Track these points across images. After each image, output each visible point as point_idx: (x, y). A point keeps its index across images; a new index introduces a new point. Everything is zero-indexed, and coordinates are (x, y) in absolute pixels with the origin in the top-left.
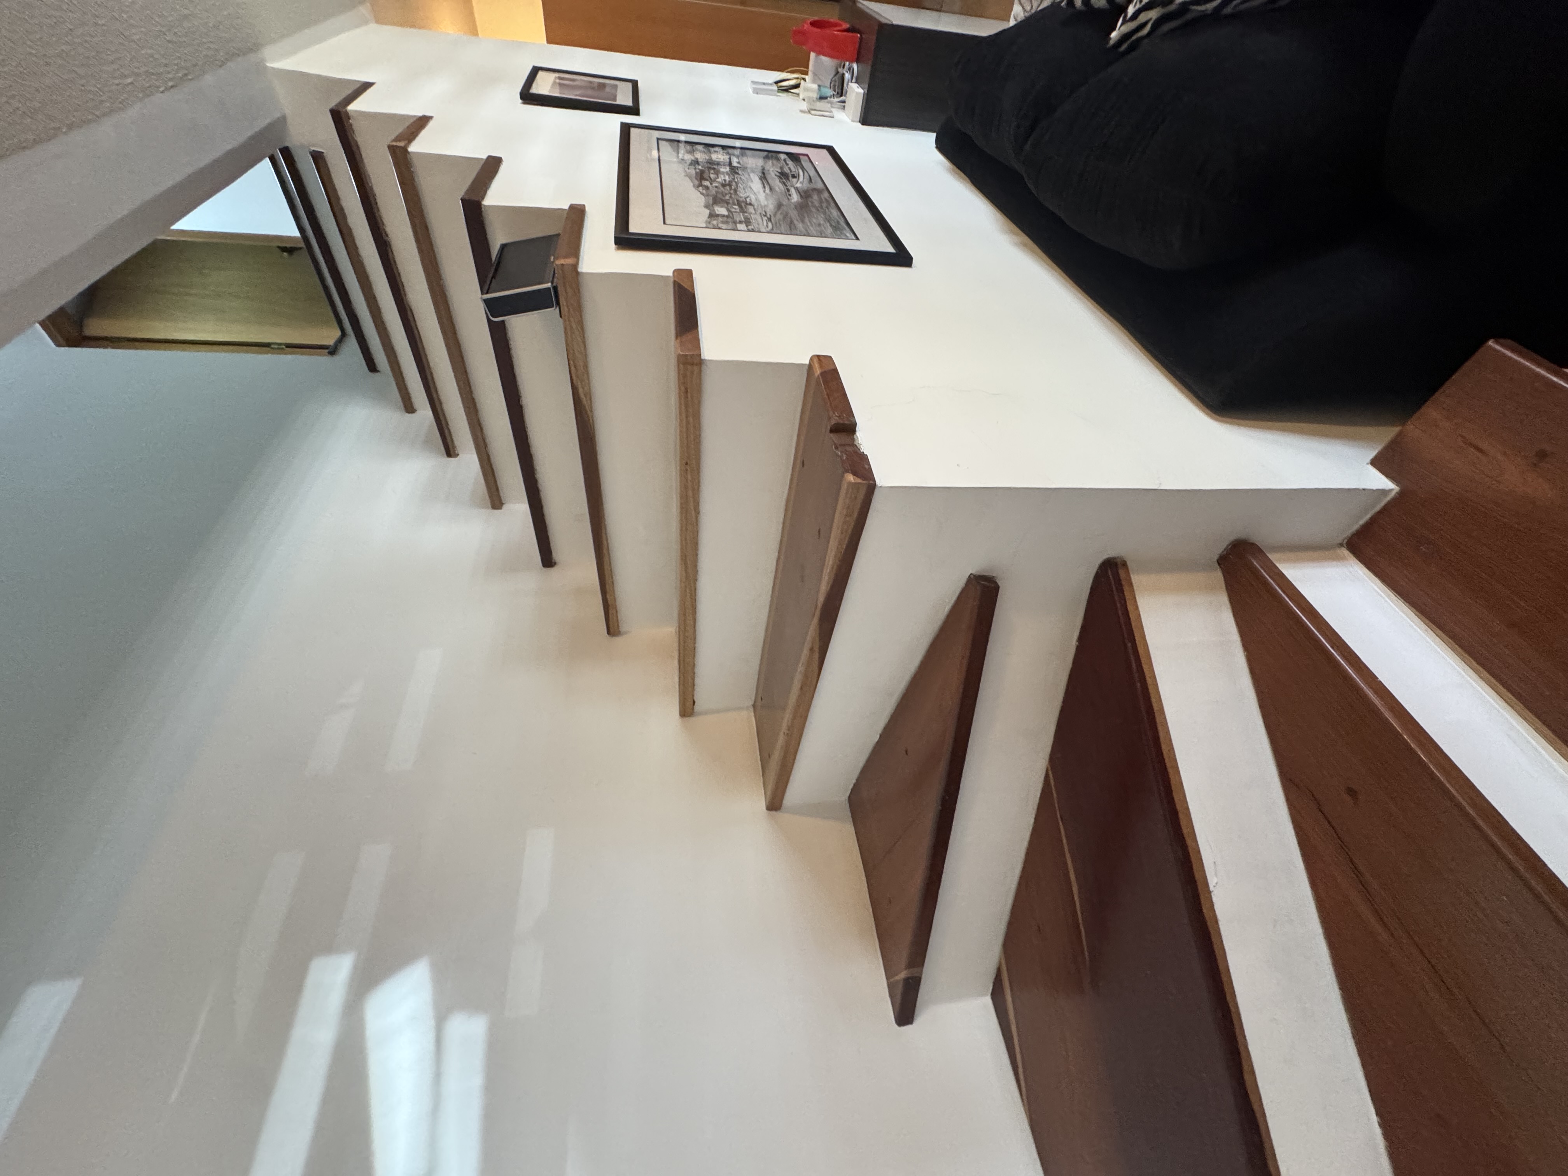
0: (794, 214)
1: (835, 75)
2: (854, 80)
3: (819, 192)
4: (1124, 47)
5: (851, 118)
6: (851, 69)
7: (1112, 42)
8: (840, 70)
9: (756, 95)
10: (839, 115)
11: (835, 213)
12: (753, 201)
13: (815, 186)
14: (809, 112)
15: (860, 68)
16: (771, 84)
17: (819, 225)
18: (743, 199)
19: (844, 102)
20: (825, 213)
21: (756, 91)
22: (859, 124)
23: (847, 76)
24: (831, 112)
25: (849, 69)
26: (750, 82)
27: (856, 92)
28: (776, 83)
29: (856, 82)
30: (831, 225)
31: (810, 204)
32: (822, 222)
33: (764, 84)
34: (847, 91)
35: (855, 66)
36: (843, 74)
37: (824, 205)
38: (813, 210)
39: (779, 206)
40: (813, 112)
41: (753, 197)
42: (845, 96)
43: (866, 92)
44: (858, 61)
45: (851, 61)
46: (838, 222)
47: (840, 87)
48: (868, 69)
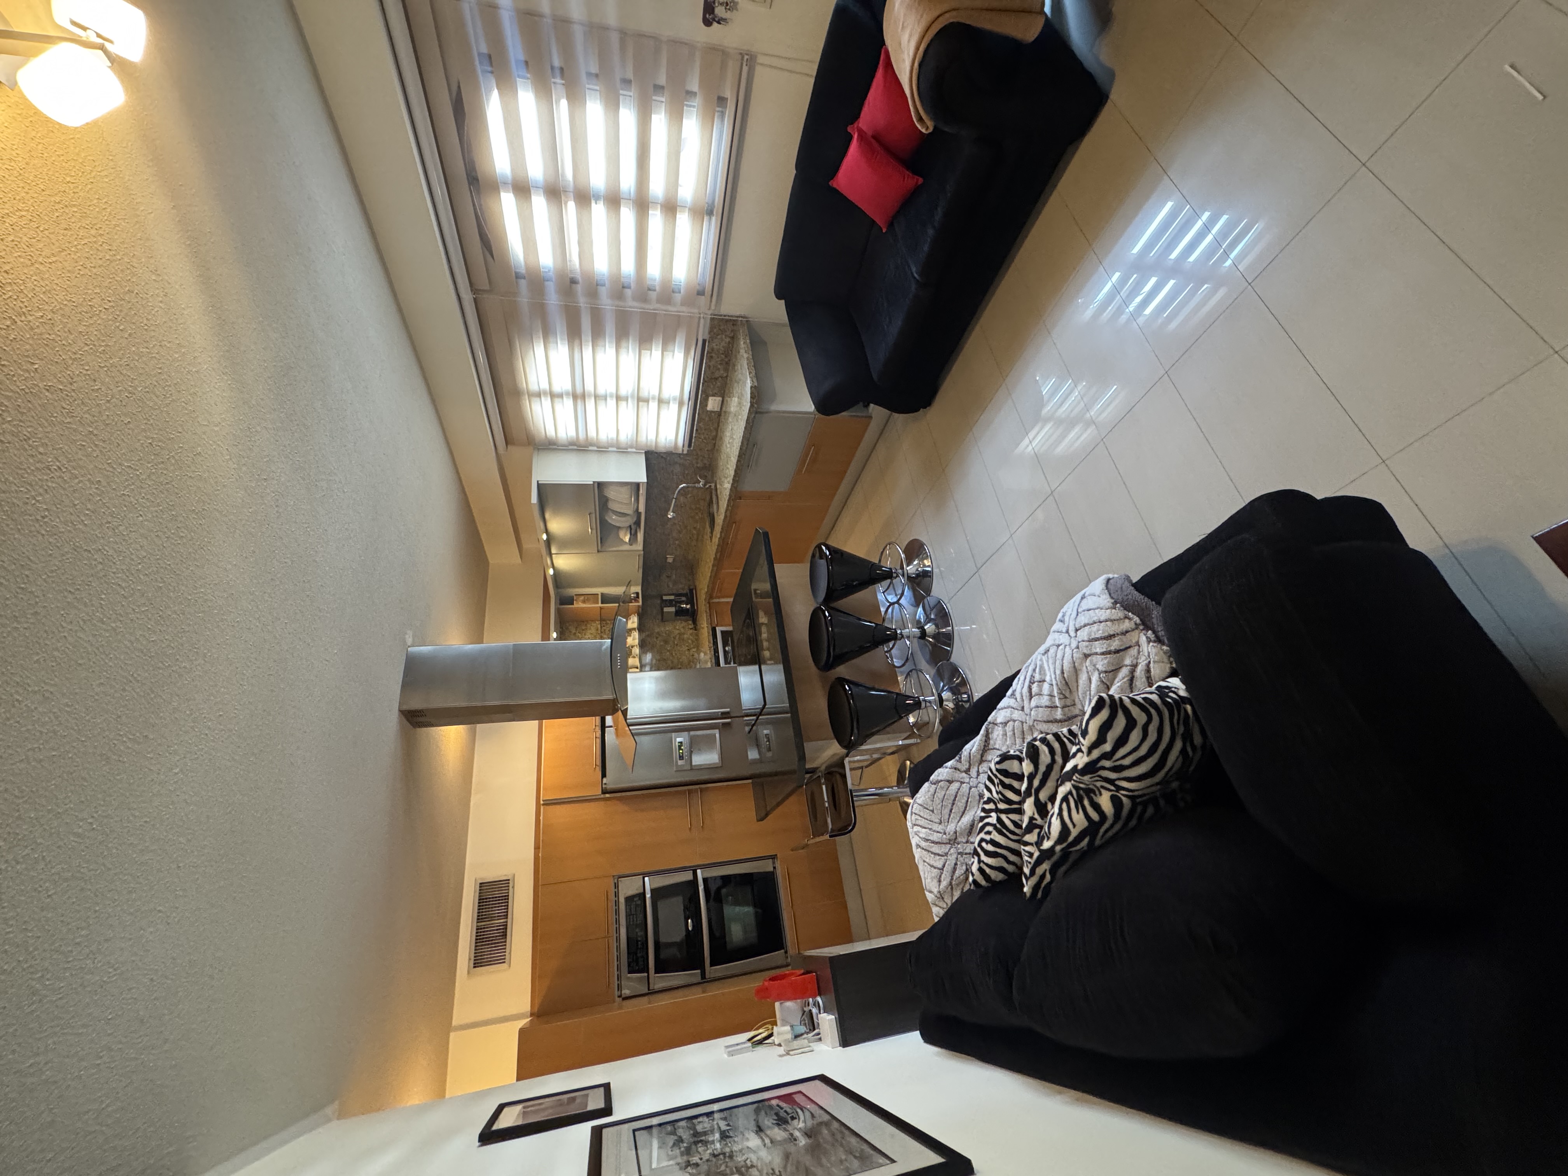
0: (807, 1160)
1: (803, 1014)
2: (822, 1011)
3: (827, 1124)
4: (1040, 895)
5: (831, 1046)
6: (816, 1004)
7: (1028, 895)
8: (806, 1009)
9: (731, 1057)
10: (819, 1047)
11: (853, 1140)
12: (755, 1163)
13: (820, 1120)
14: (788, 1054)
15: (824, 1000)
16: (744, 1043)
17: (841, 1161)
18: (743, 1163)
19: (819, 1034)
20: (842, 1145)
21: (731, 1054)
22: (841, 1048)
23: (814, 1011)
24: (810, 1046)
25: (814, 1005)
26: (723, 1048)
27: (827, 1021)
28: (749, 1040)
29: (824, 1012)
30: (855, 1157)
31: (821, 1141)
32: (843, 1157)
33: (737, 1044)
34: (818, 1024)
35: (819, 999)
36: (810, 1010)
37: (839, 1136)
38: (828, 1147)
39: (787, 1156)
40: (791, 1053)
41: (753, 1157)
42: (818, 1028)
43: (837, 1016)
44: (820, 994)
45: (814, 996)
46: (862, 1150)
47: (811, 1024)
48: (832, 996)
